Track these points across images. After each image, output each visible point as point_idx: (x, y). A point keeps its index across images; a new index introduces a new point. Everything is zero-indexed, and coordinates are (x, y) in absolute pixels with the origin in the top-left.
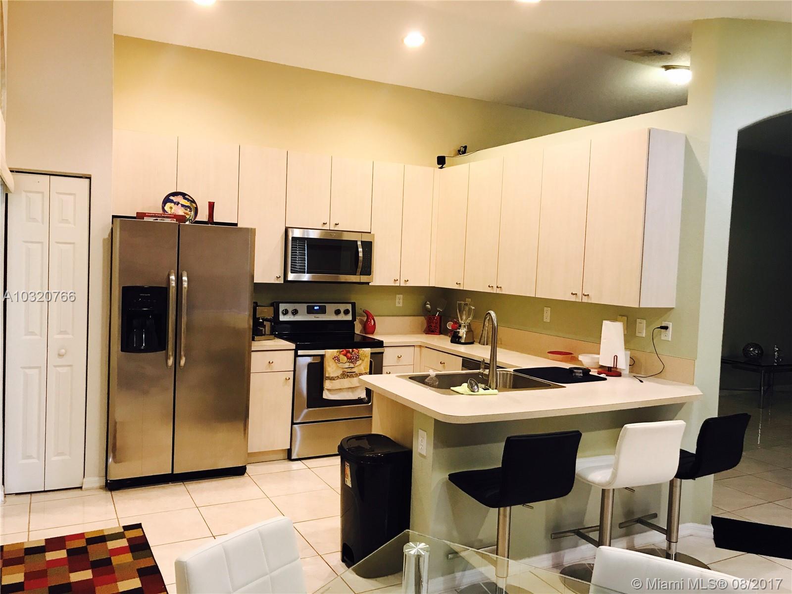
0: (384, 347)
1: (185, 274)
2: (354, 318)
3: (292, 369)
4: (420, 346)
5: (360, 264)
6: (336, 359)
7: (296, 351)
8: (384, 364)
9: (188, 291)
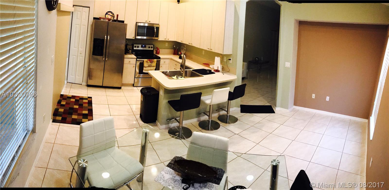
0: (160, 59)
1: (109, 36)
2: (154, 50)
3: (135, 64)
4: (171, 59)
5: (155, 34)
6: (147, 62)
7: (137, 59)
8: (161, 63)
9: (109, 41)
